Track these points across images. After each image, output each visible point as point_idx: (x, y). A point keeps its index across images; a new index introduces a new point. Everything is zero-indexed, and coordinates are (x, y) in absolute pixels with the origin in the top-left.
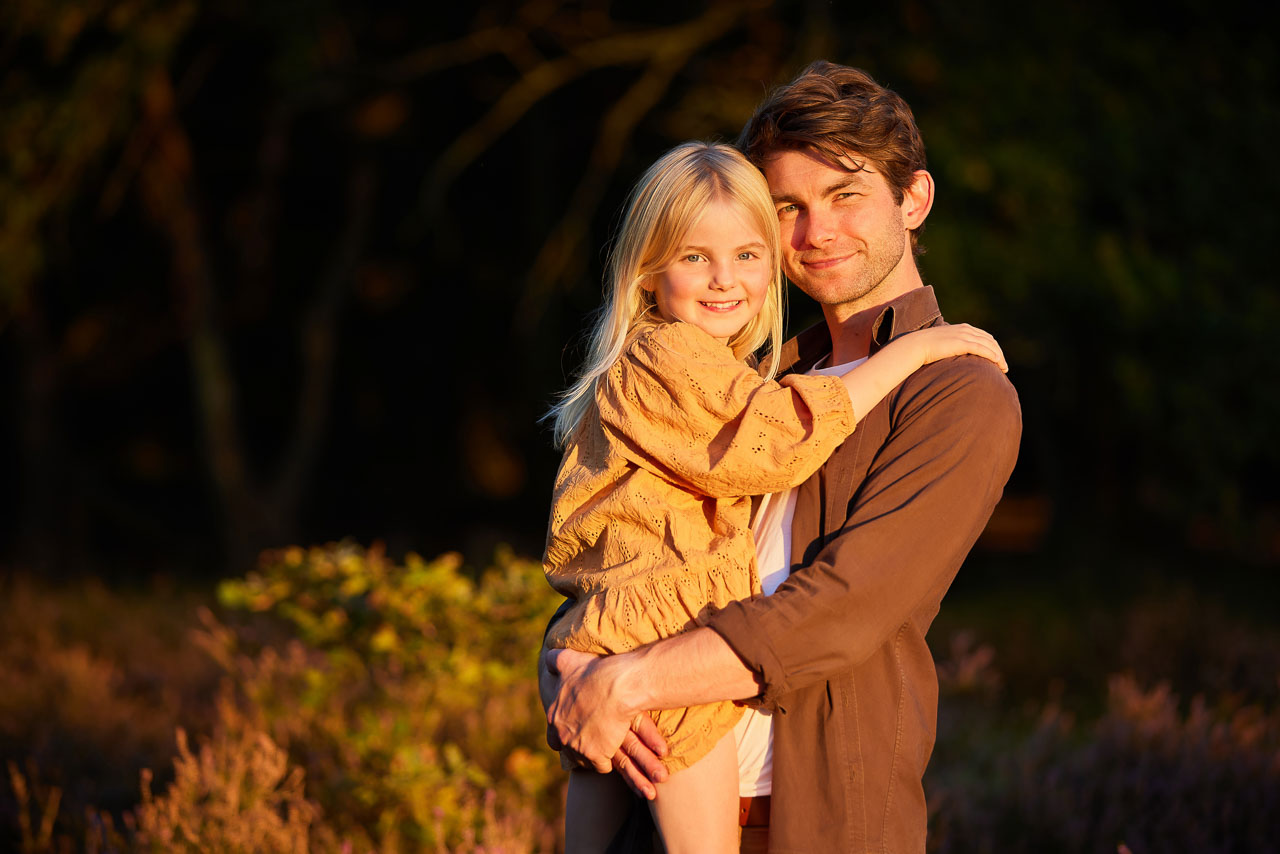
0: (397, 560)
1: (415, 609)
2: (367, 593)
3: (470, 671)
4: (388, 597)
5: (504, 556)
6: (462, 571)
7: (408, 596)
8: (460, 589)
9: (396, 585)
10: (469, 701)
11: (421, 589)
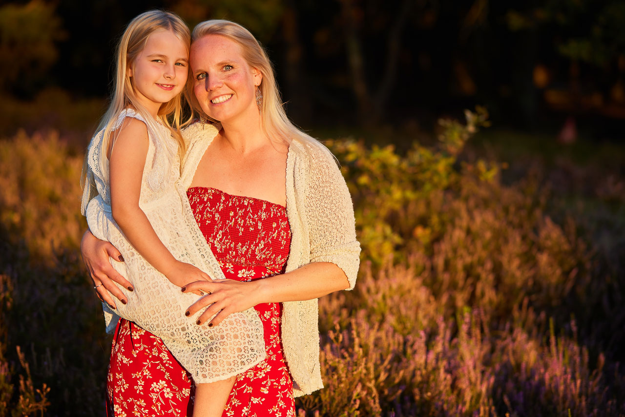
0: (368, 147)
1: (375, 168)
2: (356, 160)
3: (397, 194)
4: (364, 162)
5: (416, 145)
6: (396, 152)
7: (372, 162)
8: (394, 160)
9: (368, 157)
10: (398, 207)
11: (378, 159)
